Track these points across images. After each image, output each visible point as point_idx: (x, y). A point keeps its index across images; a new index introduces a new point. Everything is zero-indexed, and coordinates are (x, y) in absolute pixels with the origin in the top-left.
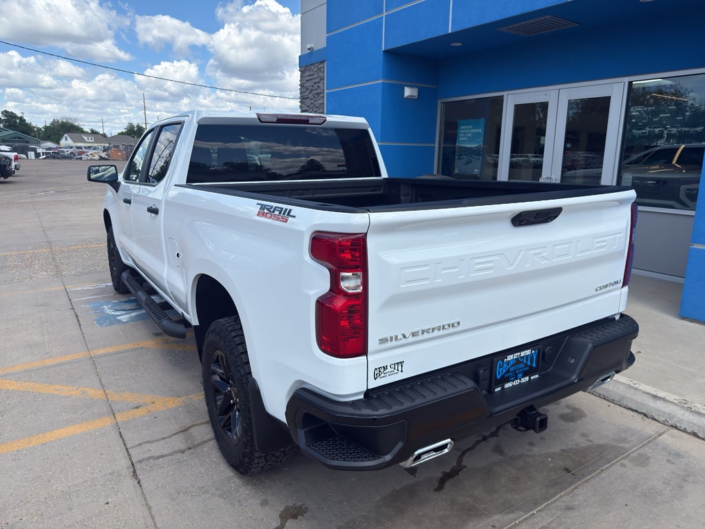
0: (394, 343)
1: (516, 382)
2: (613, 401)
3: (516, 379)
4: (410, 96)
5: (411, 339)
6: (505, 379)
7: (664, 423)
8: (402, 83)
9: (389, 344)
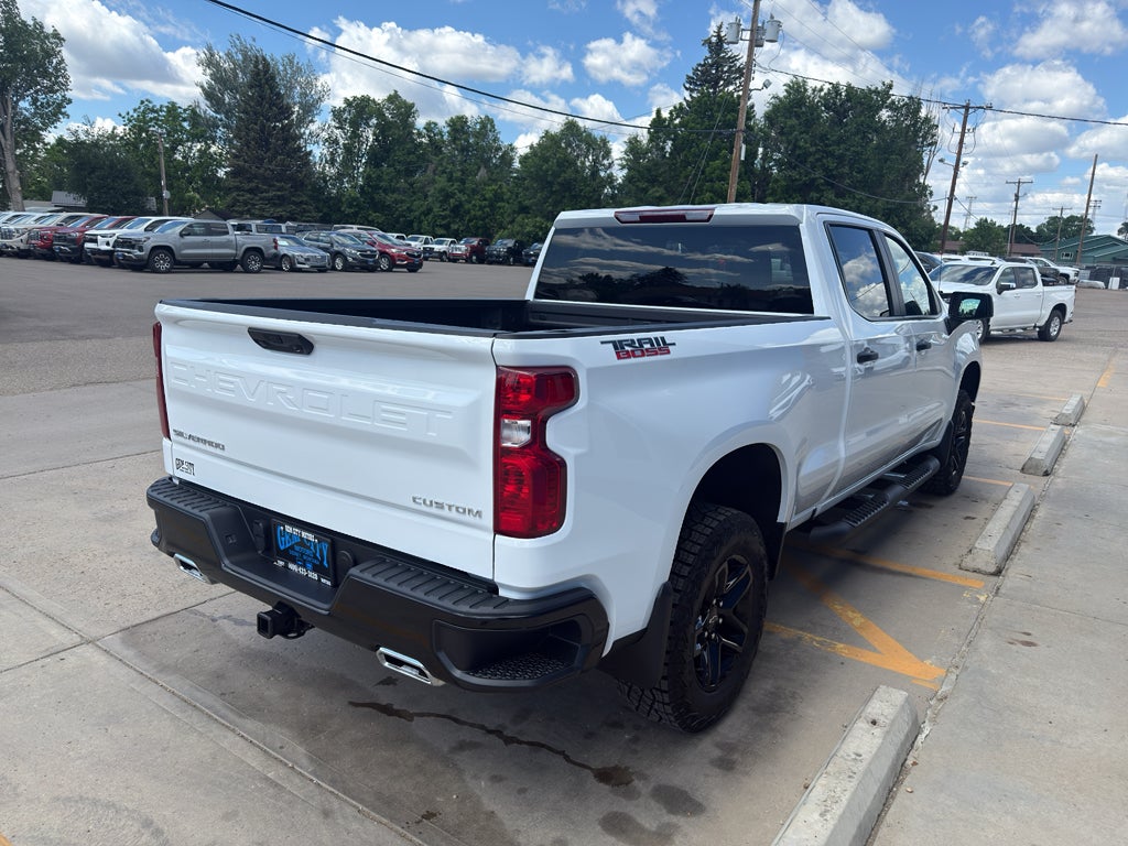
1: (302, 571)
3: (304, 566)
6: (288, 556)
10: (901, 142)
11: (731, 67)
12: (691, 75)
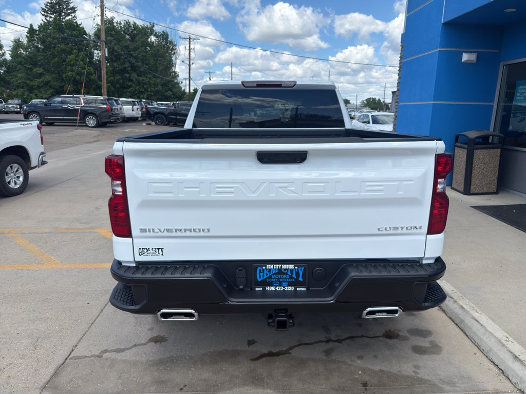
0: (152, 234)
1: (280, 289)
2: (482, 351)
3: (280, 285)
4: (466, 61)
5: (166, 234)
7: (515, 385)
8: (462, 50)
9: (148, 234)
10: (161, 51)
11: (67, 6)
12: (44, 7)
